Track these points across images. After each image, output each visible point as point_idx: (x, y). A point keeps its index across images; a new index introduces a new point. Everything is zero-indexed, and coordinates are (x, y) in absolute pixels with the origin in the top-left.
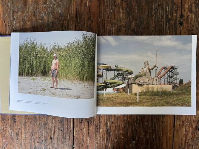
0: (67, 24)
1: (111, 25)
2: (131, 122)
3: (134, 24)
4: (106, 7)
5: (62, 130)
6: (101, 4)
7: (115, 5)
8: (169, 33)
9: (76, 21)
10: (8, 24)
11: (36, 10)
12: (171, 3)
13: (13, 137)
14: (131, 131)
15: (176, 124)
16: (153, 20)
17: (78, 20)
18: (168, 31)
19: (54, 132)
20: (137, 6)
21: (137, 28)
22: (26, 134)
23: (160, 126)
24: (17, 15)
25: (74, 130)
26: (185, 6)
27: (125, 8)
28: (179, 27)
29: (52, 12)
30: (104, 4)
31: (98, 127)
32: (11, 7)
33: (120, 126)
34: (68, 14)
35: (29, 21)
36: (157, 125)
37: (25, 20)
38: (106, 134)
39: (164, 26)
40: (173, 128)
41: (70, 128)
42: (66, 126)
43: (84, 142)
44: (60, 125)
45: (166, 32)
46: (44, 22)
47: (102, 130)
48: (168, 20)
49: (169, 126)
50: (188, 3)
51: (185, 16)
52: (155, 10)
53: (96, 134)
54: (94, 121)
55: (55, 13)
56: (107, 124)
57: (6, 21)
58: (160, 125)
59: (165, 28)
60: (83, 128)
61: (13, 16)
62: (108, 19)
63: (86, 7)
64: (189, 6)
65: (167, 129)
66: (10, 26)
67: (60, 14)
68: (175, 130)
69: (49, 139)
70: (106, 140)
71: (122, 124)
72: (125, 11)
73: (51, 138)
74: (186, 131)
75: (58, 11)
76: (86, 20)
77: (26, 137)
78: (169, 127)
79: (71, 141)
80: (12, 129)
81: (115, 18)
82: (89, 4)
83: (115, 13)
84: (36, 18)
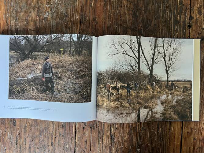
0: (71, 25)
1: (117, 27)
2: (137, 128)
3: (141, 26)
4: (112, 8)
5: (64, 135)
6: (107, 5)
7: (121, 6)
8: (178, 35)
9: (81, 22)
10: (11, 23)
11: (40, 10)
12: (180, 5)
13: (12, 142)
14: (136, 138)
15: (184, 131)
16: (160, 22)
17: (82, 21)
18: (177, 34)
19: (55, 137)
20: (145, 8)
21: (143, 30)
22: (26, 138)
23: (167, 134)
24: (20, 15)
25: (76, 135)
26: (194, 8)
27: (131, 9)
28: (188, 29)
29: (56, 12)
30: (110, 5)
31: (101, 133)
32: (14, 6)
33: (125, 132)
34: (72, 14)
35: (32, 21)
36: (164, 133)
37: (28, 20)
38: (109, 141)
39: (173, 28)
40: (181, 136)
41: (72, 133)
42: (67, 132)
43: (86, 149)
44: (61, 130)
45: (175, 35)
46: (48, 22)
47: (105, 136)
48: (177, 22)
49: (176, 133)
50: (198, 5)
51: (194, 18)
52: (163, 12)
53: (99, 141)
54: (97, 127)
55: (59, 14)
56: (111, 130)
57: (8, 21)
58: (167, 132)
59: (173, 30)
60: (85, 134)
61: (16, 16)
62: (114, 21)
63: (91, 8)
64: (198, 8)
65: (174, 137)
66: (13, 26)
67: (64, 14)
68: (183, 138)
69: (49, 145)
70: (110, 147)
71: (126, 131)
72: (131, 12)
73: (52, 144)
74: (194, 139)
75: (62, 11)
76: (90, 22)
77: (25, 142)
78: (176, 135)
79: (73, 147)
80: (12, 133)
81: (120, 19)
82: (94, 4)
83: (121, 15)
84: (39, 18)
